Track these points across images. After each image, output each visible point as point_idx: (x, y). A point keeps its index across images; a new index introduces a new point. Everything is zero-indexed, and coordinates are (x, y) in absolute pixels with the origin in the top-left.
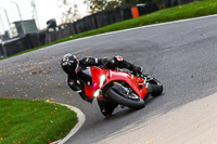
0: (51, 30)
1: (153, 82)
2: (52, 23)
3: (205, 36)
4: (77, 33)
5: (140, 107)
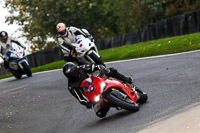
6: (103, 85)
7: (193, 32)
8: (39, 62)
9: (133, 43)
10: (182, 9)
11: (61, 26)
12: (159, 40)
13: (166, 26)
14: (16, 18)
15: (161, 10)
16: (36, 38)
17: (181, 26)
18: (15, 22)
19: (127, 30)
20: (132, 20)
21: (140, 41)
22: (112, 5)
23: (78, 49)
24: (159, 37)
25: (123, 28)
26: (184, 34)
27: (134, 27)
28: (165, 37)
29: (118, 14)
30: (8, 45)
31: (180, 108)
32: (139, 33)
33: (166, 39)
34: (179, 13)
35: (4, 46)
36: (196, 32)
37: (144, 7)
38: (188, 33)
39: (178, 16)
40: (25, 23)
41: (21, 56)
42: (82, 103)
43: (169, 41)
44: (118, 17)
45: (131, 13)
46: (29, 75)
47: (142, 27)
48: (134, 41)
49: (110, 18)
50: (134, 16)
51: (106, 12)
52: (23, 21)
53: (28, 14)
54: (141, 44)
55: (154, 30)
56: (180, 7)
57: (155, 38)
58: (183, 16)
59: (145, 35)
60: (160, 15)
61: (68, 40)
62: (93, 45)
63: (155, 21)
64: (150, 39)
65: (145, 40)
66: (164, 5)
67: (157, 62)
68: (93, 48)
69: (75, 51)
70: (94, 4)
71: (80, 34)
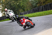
7: (44, 11)
8: (4, 19)
10: (41, 5)
12: (35, 13)
13: (37, 9)
15: (36, 5)
16: (3, 12)
17: (41, 9)
19: (27, 10)
22: (23, 3)
24: (35, 12)
25: (26, 10)
26: (42, 11)
27: (29, 9)
29: (25, 6)
31: (41, 31)
32: (30, 11)
34: (40, 6)
36: (45, 11)
37: (32, 4)
38: (43, 11)
39: (40, 7)
43: (38, 13)
44: (25, 7)
45: (28, 6)
47: (31, 9)
48: (29, 13)
49: (22, 7)
50: (29, 7)
51: (22, 5)
54: (31, 14)
55: (34, 10)
56: (41, 4)
58: (42, 6)
59: (32, 12)
60: (36, 6)
61: (7, 13)
63: (34, 8)
64: (33, 13)
65: (32, 13)
66: (37, 4)
70: (19, 3)
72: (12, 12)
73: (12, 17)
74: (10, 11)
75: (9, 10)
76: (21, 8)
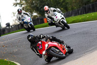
0: (8, 27)
1: (68, 47)
2: (8, 25)
3: (76, 32)
4: (19, 29)
5: (64, 58)
6: (46, 46)
9: (75, 15)
11: (46, 8)
12: (88, 14)
13: (91, 7)
14: (19, 4)
18: (18, 5)
19: (72, 9)
20: (74, 4)
21: (79, 14)
23: (55, 19)
24: (88, 13)
25: (70, 8)
27: (75, 8)
28: (90, 12)
29: (68, 1)
30: (22, 16)
32: (78, 10)
33: (92, 13)
35: (20, 16)
40: (23, 6)
41: (29, 21)
42: (38, 55)
44: (68, 3)
45: (74, 1)
46: (34, 30)
47: (80, 7)
48: (76, 15)
49: (64, 3)
50: (76, 3)
52: (21, 5)
53: (24, 2)
55: (85, 9)
57: (86, 13)
59: (81, 12)
60: (88, 2)
62: (63, 16)
63: (86, 5)
64: (84, 14)
65: (81, 14)
67: (87, 24)
68: (63, 18)
69: (54, 20)
71: (56, 11)
72: (59, 12)
73: (59, 22)
74: (54, 11)
75: (52, 9)
76: (62, 4)
